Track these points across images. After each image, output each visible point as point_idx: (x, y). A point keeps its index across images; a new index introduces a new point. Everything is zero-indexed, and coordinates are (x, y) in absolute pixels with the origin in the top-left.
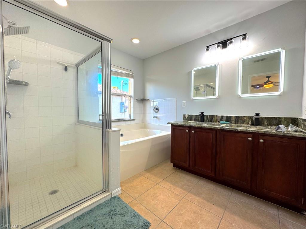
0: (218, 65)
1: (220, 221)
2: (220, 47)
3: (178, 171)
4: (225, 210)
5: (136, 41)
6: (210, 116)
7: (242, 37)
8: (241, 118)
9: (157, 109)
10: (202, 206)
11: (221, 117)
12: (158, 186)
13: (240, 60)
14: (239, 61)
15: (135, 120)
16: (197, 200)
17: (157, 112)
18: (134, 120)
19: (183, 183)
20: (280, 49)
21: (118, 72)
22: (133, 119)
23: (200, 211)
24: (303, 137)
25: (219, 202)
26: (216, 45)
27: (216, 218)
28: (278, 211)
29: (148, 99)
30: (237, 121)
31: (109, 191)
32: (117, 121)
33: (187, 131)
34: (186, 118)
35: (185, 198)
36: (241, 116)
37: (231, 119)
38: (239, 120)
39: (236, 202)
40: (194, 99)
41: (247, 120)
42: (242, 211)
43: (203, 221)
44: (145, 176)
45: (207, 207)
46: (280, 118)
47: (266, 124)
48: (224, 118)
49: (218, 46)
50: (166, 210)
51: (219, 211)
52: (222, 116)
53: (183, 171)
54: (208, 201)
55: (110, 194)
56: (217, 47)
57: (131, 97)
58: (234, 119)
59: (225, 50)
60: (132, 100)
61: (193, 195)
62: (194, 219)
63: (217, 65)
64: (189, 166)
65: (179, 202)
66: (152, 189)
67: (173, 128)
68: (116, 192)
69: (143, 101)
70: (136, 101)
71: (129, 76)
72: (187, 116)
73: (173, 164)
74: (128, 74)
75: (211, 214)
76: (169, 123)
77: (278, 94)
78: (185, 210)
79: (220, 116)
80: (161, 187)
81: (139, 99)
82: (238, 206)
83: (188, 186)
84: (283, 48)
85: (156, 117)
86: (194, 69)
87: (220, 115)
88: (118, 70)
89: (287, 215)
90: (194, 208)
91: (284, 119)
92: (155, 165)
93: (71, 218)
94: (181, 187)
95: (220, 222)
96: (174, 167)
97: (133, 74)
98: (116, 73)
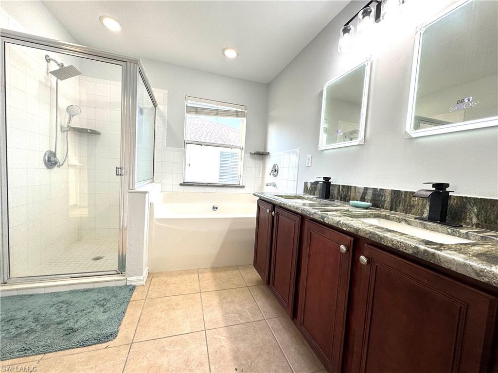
0: (369, 63)
5: (231, 54)
6: (343, 186)
8: (406, 196)
9: (276, 171)
11: (362, 191)
12: (196, 295)
13: (417, 32)
16: (220, 345)
17: (276, 175)
18: (244, 187)
21: (218, 110)
22: (242, 185)
26: (361, 13)
29: (268, 153)
30: (396, 205)
31: (124, 276)
32: (211, 186)
33: (268, 211)
34: (309, 188)
36: (405, 192)
37: (383, 198)
38: (399, 203)
41: (420, 204)
47: (475, 220)
48: (369, 195)
49: (365, 15)
50: (155, 333)
52: (366, 189)
54: (236, 358)
55: (123, 280)
56: (362, 17)
57: (242, 149)
58: (388, 199)
61: (224, 335)
63: (366, 64)
65: (189, 332)
68: (136, 281)
69: (263, 156)
70: (249, 155)
71: (237, 114)
72: (309, 185)
74: (236, 111)
79: (361, 188)
80: (198, 299)
81: (253, 153)
85: (275, 185)
86: (328, 82)
87: (361, 185)
88: (219, 106)
93: (68, 289)
94: (226, 314)
97: (246, 111)
98: (215, 112)
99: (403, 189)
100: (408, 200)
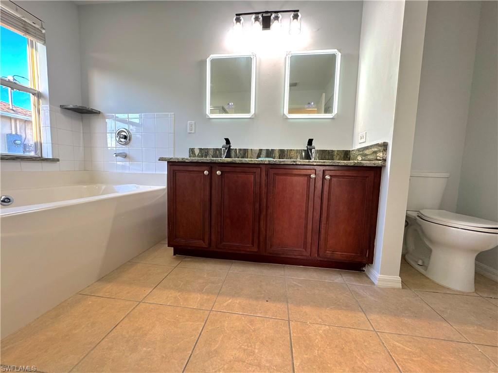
0: (255, 58)
1: (288, 326)
2: (259, 21)
3: (185, 261)
4: (287, 302)
6: (240, 150)
7: (292, 14)
9: (125, 137)
10: (251, 313)
11: (258, 152)
12: (142, 306)
13: (287, 55)
14: (286, 58)
15: (58, 160)
16: (238, 304)
17: (126, 144)
18: (54, 160)
19: (201, 281)
20: (336, 50)
22: (51, 157)
23: (251, 324)
24: (374, 165)
25: (274, 293)
26: (254, 16)
27: (281, 325)
28: (342, 276)
29: (99, 113)
30: (282, 158)
33: (206, 172)
34: (197, 154)
35: (213, 310)
37: (274, 154)
39: (295, 283)
40: (211, 117)
42: (308, 294)
43: (262, 343)
44: (101, 295)
45: (260, 310)
46: (333, 151)
48: (264, 153)
49: (257, 19)
50: (176, 361)
51: (280, 309)
52: (261, 150)
53: (197, 259)
54: (257, 299)
56: (254, 20)
57: (39, 95)
58: (277, 155)
59: (267, 31)
60: (45, 107)
61: (228, 298)
62: (246, 347)
63: (252, 57)
64: (210, 244)
65: (203, 324)
66: (126, 320)
67: (174, 171)
69: (83, 115)
70: (58, 109)
72: (197, 152)
73: (173, 248)
75: (271, 320)
76: (161, 159)
77: (331, 117)
78: (222, 335)
79: (257, 150)
80: (151, 306)
81: (71, 106)
82: (301, 289)
83: (213, 283)
84: (339, 51)
85: (125, 156)
86: (211, 56)
87: (256, 147)
89: (352, 278)
90: (238, 324)
91: (336, 152)
92: (129, 262)
94: (200, 291)
95: (290, 328)
96: (174, 254)
99: (286, 149)
100: (289, 154)
